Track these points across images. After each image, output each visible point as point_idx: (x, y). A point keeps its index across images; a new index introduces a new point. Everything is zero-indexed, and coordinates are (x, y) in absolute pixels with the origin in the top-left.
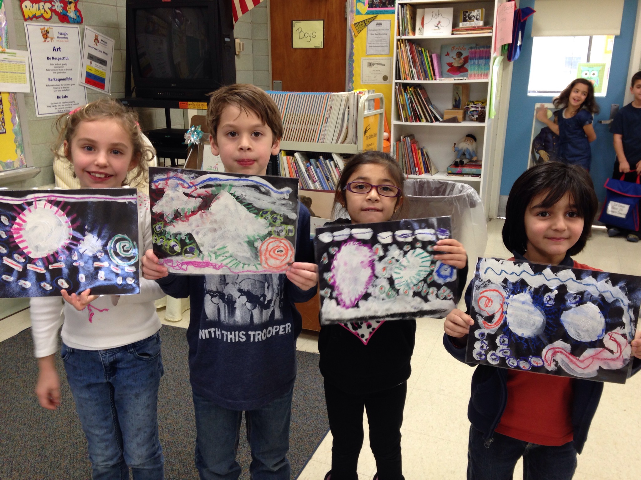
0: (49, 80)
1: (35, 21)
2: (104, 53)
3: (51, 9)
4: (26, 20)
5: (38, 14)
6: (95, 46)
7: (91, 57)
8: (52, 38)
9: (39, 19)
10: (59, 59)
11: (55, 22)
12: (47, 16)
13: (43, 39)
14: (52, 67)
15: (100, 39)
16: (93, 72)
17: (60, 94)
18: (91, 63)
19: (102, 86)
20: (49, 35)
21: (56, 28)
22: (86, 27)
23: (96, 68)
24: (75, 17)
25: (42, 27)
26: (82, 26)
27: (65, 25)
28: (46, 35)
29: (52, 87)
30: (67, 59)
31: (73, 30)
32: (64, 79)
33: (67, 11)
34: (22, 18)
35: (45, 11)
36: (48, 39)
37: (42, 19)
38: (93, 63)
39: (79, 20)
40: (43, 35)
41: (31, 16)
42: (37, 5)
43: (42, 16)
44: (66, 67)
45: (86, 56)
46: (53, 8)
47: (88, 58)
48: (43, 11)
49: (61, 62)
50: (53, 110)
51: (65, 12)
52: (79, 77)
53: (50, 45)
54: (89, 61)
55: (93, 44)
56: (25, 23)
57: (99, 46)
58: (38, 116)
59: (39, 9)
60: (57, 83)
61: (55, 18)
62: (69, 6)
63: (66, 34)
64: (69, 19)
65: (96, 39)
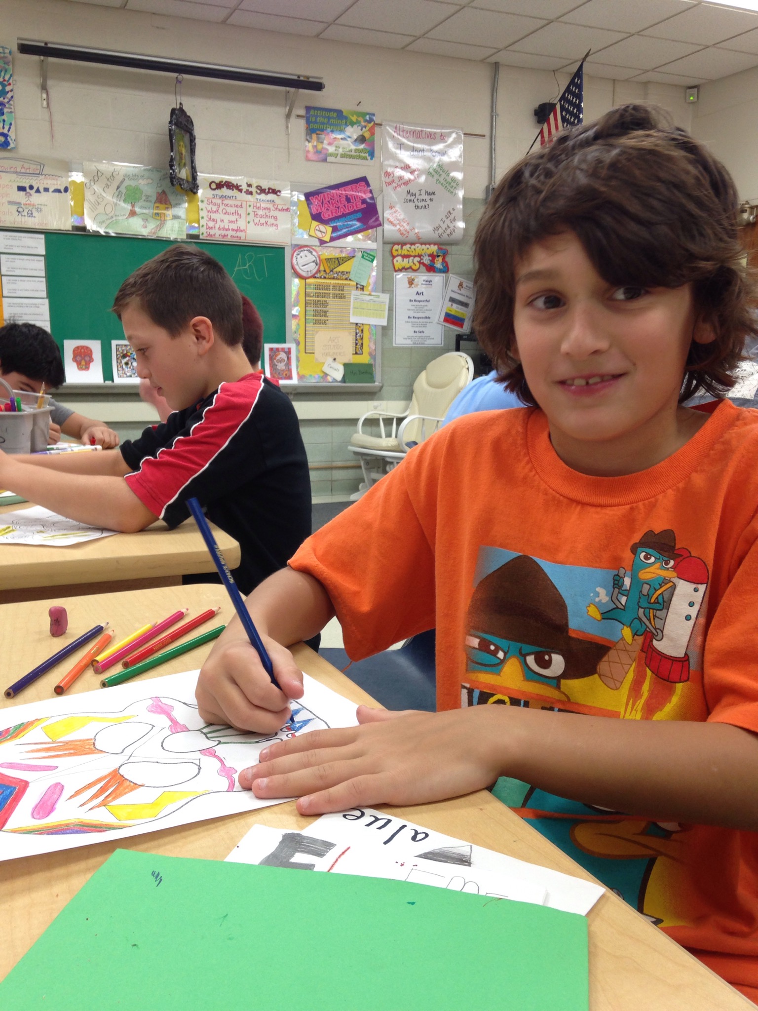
0: (409, 317)
1: (404, 272)
2: (467, 296)
3: (420, 262)
4: (396, 271)
5: (407, 266)
6: (459, 291)
7: (452, 300)
8: (417, 285)
9: (408, 270)
10: (420, 301)
11: (422, 272)
12: (414, 267)
13: (408, 286)
14: (413, 308)
15: (464, 285)
16: (453, 313)
17: (417, 329)
18: (452, 305)
19: (461, 326)
20: (415, 282)
21: (422, 277)
22: (451, 275)
23: (456, 309)
24: (442, 267)
25: (410, 276)
26: (447, 274)
27: (432, 274)
28: (411, 282)
29: (410, 324)
30: (429, 301)
31: (438, 279)
32: (422, 318)
33: (434, 263)
34: (393, 269)
35: (414, 263)
36: (413, 286)
37: (410, 270)
38: (455, 305)
39: (446, 270)
40: (409, 283)
41: (400, 268)
42: (408, 259)
43: (411, 268)
44: (426, 308)
45: (447, 299)
46: (422, 261)
47: (450, 301)
48: (411, 264)
49: (422, 303)
50: (409, 342)
51: (432, 264)
52: (437, 316)
53: (414, 290)
54: (450, 303)
55: (456, 289)
56: (395, 274)
57: (463, 291)
58: (394, 345)
59: (408, 263)
60: (416, 320)
61: (423, 268)
62: (437, 259)
63: (431, 281)
64: (436, 269)
65: (461, 285)
